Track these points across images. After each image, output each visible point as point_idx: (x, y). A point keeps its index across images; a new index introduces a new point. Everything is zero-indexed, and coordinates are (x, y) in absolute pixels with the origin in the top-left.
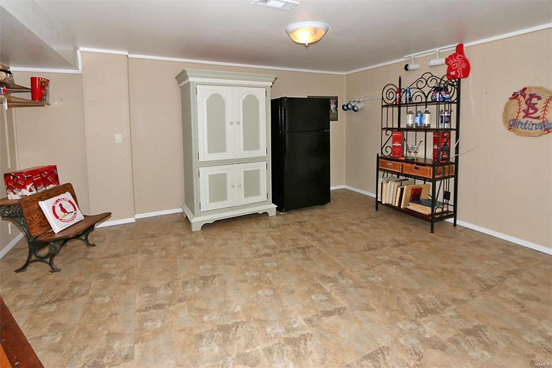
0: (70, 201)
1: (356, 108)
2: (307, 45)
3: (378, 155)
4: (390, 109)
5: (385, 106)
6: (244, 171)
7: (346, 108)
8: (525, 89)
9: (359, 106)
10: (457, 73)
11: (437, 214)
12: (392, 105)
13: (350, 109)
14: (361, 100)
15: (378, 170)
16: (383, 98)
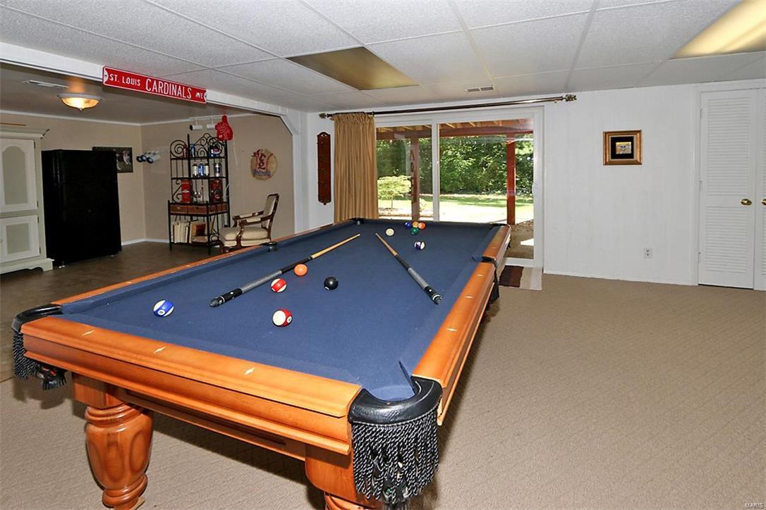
1: (150, 160)
3: (169, 201)
4: (180, 162)
5: (174, 159)
6: (7, 227)
7: (140, 159)
8: (258, 151)
9: (154, 158)
10: (223, 136)
11: (213, 241)
12: (182, 158)
13: (144, 161)
14: (157, 152)
15: (170, 214)
16: (171, 152)
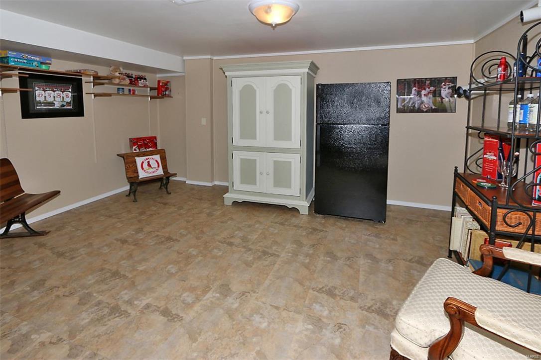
0: (156, 161)
2: (274, 25)
6: (274, 161)
